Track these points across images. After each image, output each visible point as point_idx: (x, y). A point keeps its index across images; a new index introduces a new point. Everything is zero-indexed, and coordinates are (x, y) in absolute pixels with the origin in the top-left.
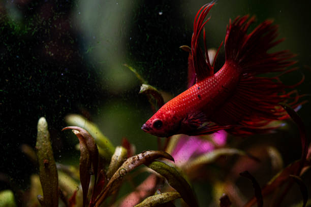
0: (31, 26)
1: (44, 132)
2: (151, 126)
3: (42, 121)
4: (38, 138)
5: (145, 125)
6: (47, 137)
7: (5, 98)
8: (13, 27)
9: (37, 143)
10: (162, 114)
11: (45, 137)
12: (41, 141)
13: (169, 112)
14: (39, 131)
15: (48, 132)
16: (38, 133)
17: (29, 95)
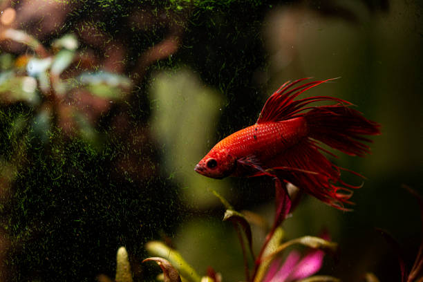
0: (109, 152)
1: (124, 263)
2: (205, 166)
3: (122, 251)
4: (118, 270)
5: (198, 165)
6: (128, 270)
7: (82, 229)
8: (90, 152)
9: (117, 276)
10: (215, 153)
11: (125, 269)
12: (121, 273)
13: (223, 150)
14: (118, 262)
15: (128, 263)
16: (118, 265)
17: (108, 225)
